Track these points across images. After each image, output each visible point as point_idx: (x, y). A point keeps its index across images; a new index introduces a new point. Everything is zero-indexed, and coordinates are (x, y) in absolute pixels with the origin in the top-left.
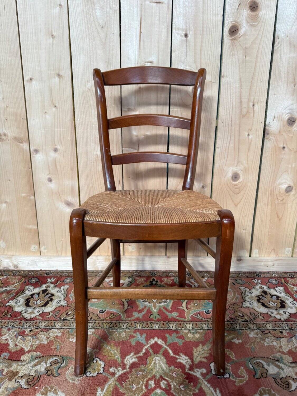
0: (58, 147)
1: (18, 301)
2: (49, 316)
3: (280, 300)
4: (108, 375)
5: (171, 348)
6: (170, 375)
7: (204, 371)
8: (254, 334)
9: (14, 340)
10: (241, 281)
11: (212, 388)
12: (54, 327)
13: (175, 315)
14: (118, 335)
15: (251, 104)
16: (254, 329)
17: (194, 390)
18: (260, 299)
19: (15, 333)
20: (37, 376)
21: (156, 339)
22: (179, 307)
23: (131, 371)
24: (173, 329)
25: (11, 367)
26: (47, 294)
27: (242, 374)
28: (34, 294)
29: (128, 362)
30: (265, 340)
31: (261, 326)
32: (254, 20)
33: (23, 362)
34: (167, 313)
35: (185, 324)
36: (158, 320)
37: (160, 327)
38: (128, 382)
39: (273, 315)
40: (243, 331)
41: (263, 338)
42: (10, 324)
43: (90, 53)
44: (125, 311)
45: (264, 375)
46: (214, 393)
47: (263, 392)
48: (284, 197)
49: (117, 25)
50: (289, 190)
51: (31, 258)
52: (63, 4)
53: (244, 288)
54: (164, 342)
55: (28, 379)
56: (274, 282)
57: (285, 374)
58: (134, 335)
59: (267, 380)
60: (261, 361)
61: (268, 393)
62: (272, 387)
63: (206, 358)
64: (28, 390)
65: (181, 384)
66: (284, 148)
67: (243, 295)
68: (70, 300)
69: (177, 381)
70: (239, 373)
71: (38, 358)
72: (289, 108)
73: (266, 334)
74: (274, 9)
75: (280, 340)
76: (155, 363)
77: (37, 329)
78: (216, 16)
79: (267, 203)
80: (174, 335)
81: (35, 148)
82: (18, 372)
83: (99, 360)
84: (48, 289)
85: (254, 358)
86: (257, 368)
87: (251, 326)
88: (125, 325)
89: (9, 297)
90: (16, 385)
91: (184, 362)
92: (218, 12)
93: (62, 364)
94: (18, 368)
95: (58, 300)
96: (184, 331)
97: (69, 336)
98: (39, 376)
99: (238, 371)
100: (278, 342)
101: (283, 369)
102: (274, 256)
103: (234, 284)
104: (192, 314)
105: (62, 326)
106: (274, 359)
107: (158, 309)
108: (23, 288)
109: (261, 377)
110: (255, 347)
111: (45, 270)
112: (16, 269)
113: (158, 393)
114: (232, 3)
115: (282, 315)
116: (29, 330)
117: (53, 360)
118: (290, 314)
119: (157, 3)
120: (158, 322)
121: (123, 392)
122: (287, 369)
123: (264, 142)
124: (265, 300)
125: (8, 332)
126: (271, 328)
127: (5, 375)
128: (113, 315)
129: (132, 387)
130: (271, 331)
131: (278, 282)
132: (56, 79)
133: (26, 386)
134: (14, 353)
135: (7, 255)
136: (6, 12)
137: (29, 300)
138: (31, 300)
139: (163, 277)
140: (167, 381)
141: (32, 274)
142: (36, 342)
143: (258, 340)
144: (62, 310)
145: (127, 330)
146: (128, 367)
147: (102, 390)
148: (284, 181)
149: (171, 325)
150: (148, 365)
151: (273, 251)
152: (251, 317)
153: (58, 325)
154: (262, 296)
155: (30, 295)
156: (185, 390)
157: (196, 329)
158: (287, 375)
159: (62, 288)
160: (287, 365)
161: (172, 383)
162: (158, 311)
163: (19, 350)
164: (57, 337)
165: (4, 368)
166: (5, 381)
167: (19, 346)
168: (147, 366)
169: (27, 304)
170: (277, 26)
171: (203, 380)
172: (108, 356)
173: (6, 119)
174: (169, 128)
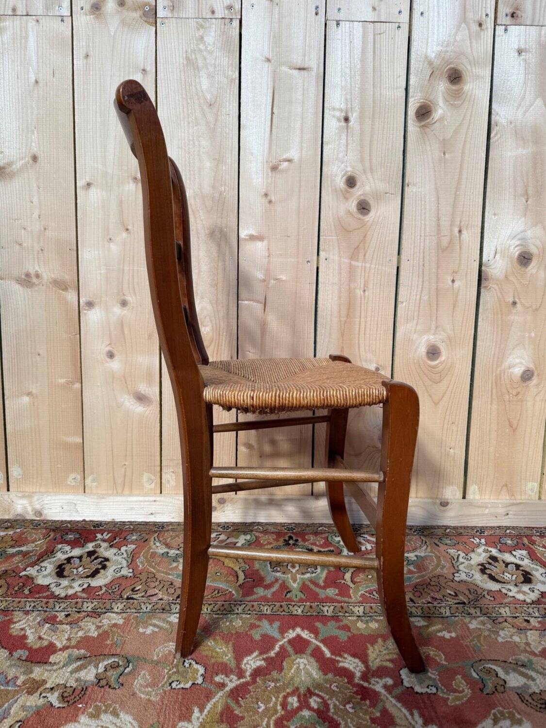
0: (129, 298)
1: (43, 569)
2: (100, 593)
3: (523, 570)
4: (212, 687)
5: (326, 645)
6: (327, 688)
7: (390, 681)
8: (478, 624)
9: (36, 630)
10: (450, 540)
11: (406, 708)
12: (110, 610)
13: (331, 592)
14: (228, 623)
15: (456, 230)
16: (477, 615)
17: (372, 713)
18: (486, 568)
19: (39, 619)
20: (80, 688)
21: (298, 630)
22: (339, 581)
23: (254, 681)
24: (329, 614)
25: (31, 672)
26: (96, 558)
27: (460, 687)
28: (72, 557)
29: (248, 666)
30: (498, 632)
31: (490, 611)
32: (456, 97)
33: (53, 666)
34: (317, 590)
35: (351, 607)
36: (301, 600)
37: (305, 611)
38: (250, 699)
39: (511, 594)
40: (457, 618)
41: (494, 630)
42: (28, 605)
43: (189, 144)
44: (240, 586)
45: (501, 689)
46: (409, 717)
47: (499, 716)
48: (519, 389)
49: (234, 101)
50: (527, 376)
51: (68, 497)
52: (148, 69)
53: (456, 551)
54: (312, 636)
55: (63, 693)
56: (509, 542)
57: (539, 687)
58: (257, 623)
59: (507, 697)
60: (494, 667)
61: (509, 718)
62: (515, 708)
63: (391, 661)
64: (64, 711)
65: (348, 703)
66: (514, 303)
67: (453, 562)
68: (139, 567)
69: (340, 697)
70: (453, 684)
71: (81, 659)
72: (519, 237)
73: (500, 623)
74: (487, 80)
75: (526, 633)
76: (298, 668)
77: (79, 612)
78: (395, 91)
79: (489, 400)
80: (332, 624)
81: (88, 299)
82: (44, 682)
83: (194, 663)
84: (98, 550)
85: (480, 661)
86: (485, 677)
87: (472, 611)
88: (241, 609)
89: (25, 563)
90: (41, 702)
91: (351, 668)
92: (398, 85)
93: (125, 669)
94: (45, 675)
95: (116, 567)
96: (350, 618)
97: (138, 624)
98: (83, 689)
99: (452, 681)
100: (522, 636)
101: (534, 680)
102: (508, 498)
103: (438, 546)
104: (363, 592)
105: (125, 608)
106: (517, 664)
107: (301, 583)
108: (52, 548)
109: (494, 692)
110: (480, 644)
111: (91, 521)
112: (38, 519)
113: (305, 716)
114: (420, 71)
115: (527, 594)
116: (63, 614)
117: (110, 662)
118: (542, 592)
119: (300, 69)
120: (300, 604)
121: (241, 715)
122: (542, 680)
123: (480, 293)
124: (495, 569)
125: (24, 617)
126: (509, 614)
127: (20, 686)
128: (218, 593)
129: (256, 706)
130: (509, 620)
131: (517, 542)
132: (131, 185)
133: (60, 703)
134: (36, 650)
135: (23, 492)
136: (55, 79)
137: (63, 567)
138: (67, 567)
139: (308, 534)
140: (322, 698)
141: (67, 526)
142: (77, 633)
143: (486, 633)
144: (123, 584)
145: (244, 616)
146: (248, 674)
147: (201, 711)
148: (517, 361)
149: (325, 609)
150: (285, 671)
151: (505, 489)
152: (470, 596)
153: (119, 606)
154: (490, 564)
155: (65, 560)
156: (355, 711)
157: (371, 614)
158: (541, 688)
159: (123, 549)
160: (541, 673)
161: (331, 700)
162: (300, 586)
163: (46, 646)
164: (115, 625)
165: (18, 675)
166: (21, 696)
167: (46, 640)
168: (283, 674)
169: (60, 572)
170: (494, 106)
171: (388, 695)
172: (212, 657)
173: (42, 250)
174: (318, 268)
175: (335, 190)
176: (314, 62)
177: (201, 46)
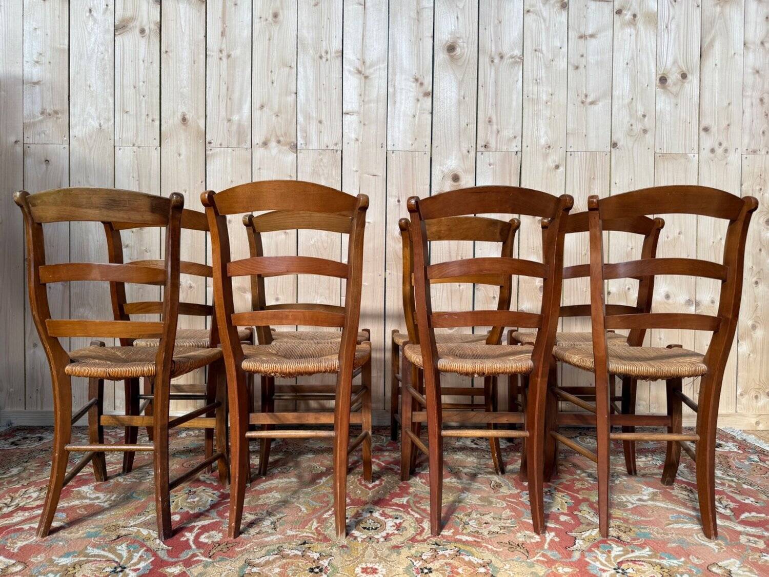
119: (373, 175)
174: (385, 279)
175: (393, 238)
176: (381, 173)
177: (322, 164)
